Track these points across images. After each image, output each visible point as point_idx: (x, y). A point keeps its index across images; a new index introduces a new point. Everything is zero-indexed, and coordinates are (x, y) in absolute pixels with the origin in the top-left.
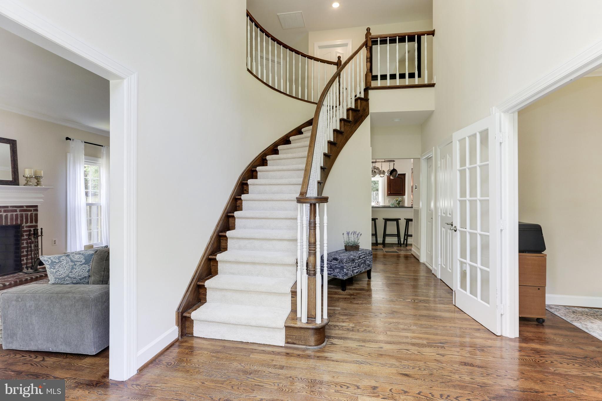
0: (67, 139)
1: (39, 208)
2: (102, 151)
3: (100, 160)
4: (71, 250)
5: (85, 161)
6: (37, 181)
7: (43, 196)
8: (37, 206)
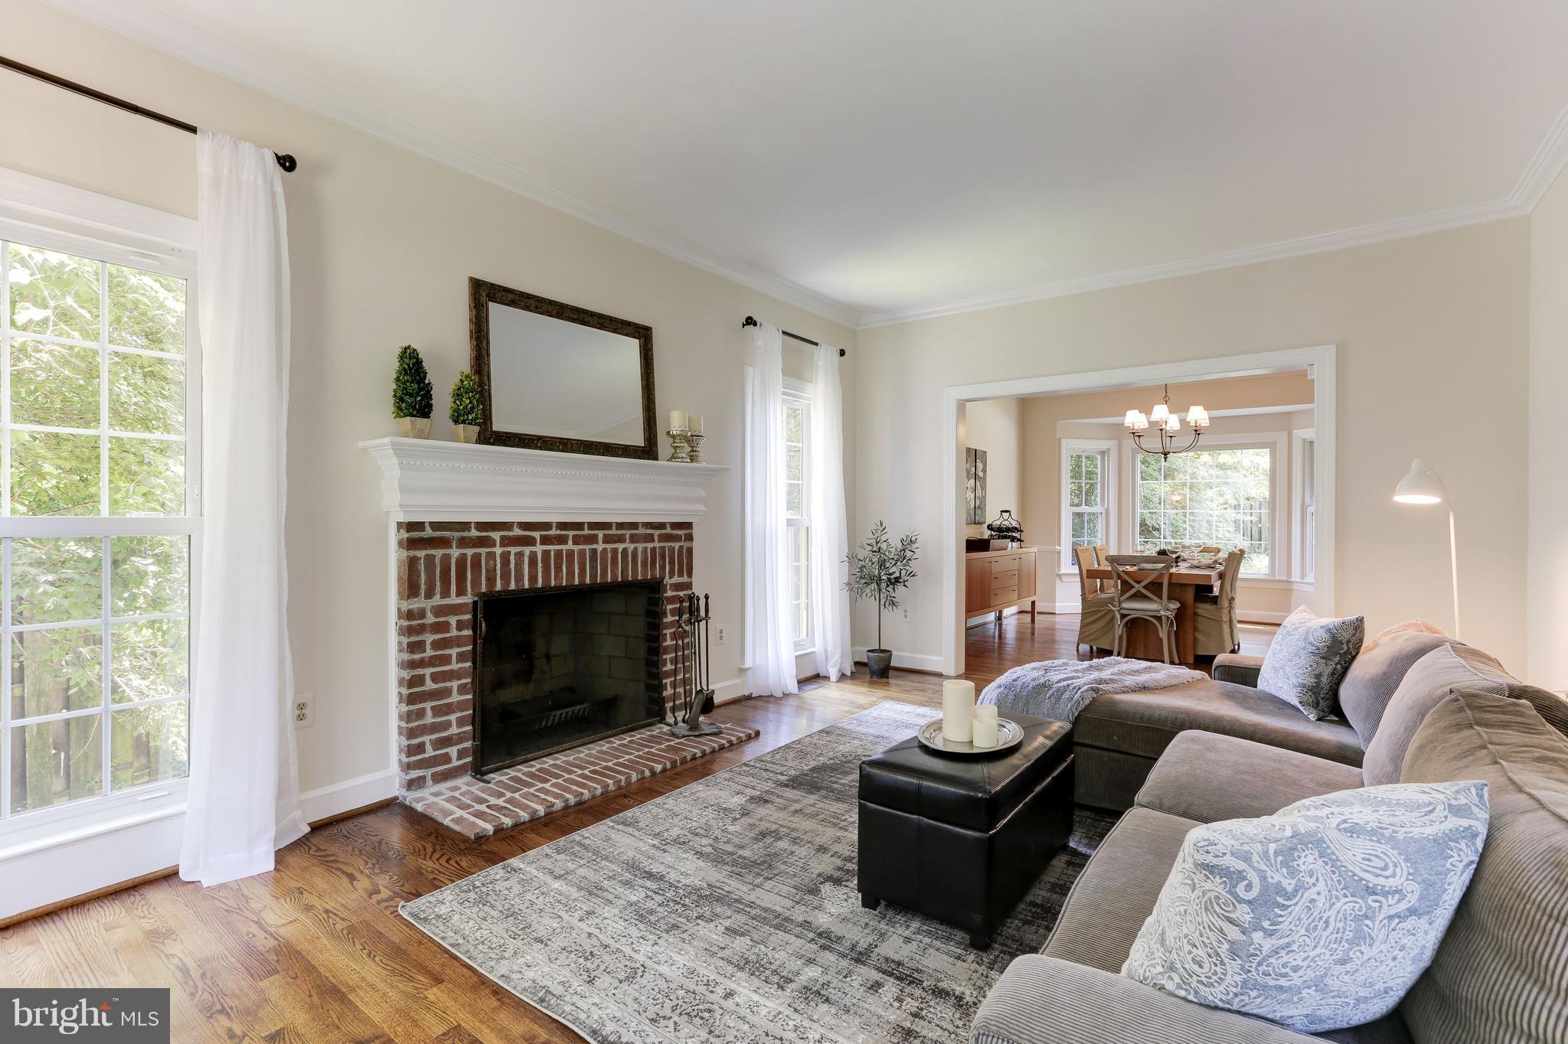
0: (750, 321)
1: (696, 532)
2: (815, 360)
3: (809, 387)
4: (754, 661)
5: (784, 393)
6: (690, 449)
7: (703, 493)
8: (688, 525)
